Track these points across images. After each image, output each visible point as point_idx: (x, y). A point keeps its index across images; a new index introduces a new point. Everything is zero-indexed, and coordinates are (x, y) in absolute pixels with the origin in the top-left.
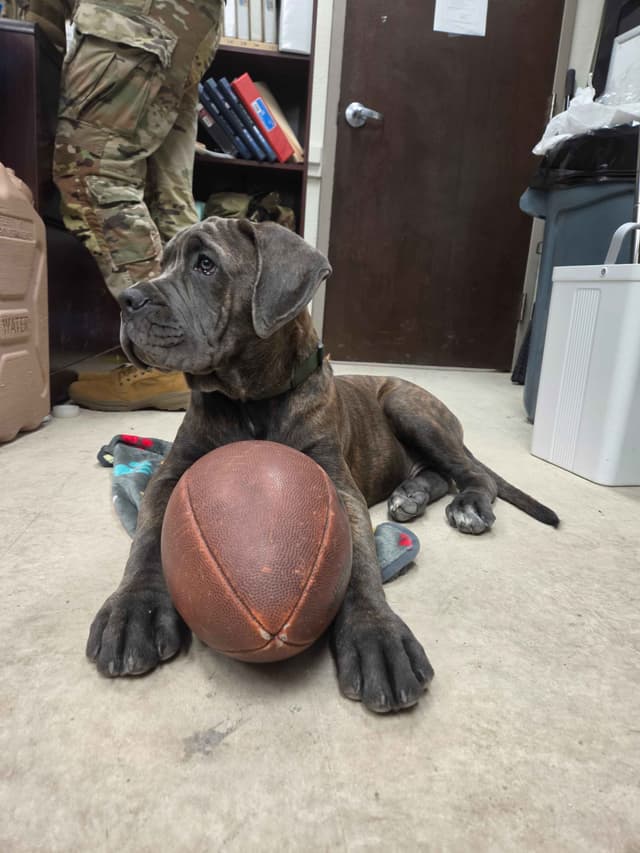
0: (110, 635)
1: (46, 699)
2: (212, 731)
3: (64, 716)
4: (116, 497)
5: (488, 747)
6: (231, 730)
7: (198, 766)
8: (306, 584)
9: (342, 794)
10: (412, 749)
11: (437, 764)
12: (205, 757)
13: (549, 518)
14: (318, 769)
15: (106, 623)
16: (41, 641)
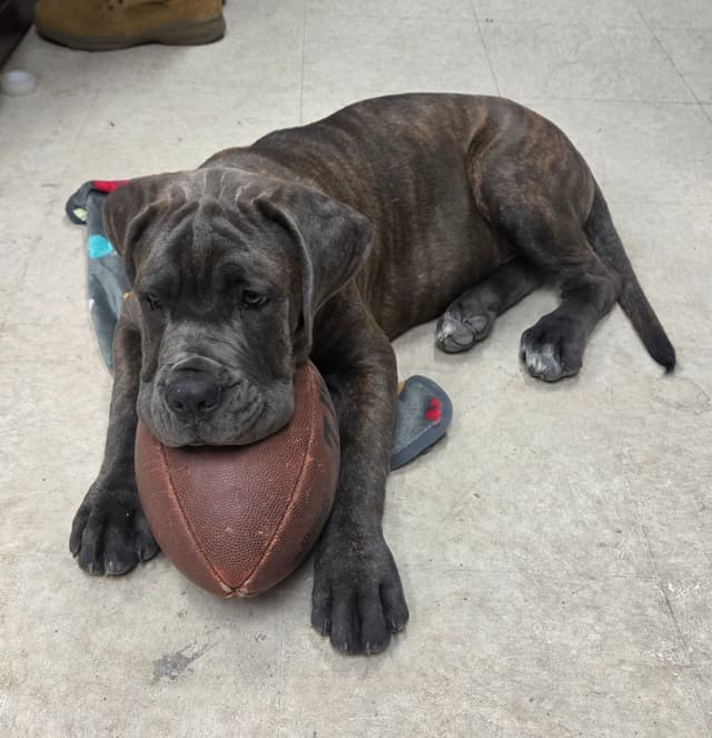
0: (89, 537)
1: (32, 607)
2: (179, 655)
3: (49, 627)
4: (92, 302)
5: (435, 696)
6: (197, 655)
7: (164, 690)
8: (269, 545)
9: (284, 730)
10: (360, 691)
11: (379, 709)
12: (171, 682)
13: (663, 353)
14: (268, 703)
15: (85, 523)
16: (22, 534)
